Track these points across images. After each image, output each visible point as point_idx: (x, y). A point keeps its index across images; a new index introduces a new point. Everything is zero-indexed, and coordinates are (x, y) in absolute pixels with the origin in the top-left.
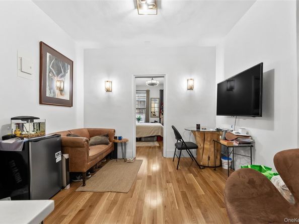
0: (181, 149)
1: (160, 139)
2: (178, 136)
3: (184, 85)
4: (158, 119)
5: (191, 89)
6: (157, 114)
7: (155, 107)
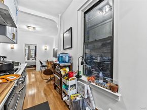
0: (42, 67)
1: (35, 66)
2: (41, 63)
3: (43, 48)
4: (34, 59)
5: (46, 49)
6: (33, 57)
7: (33, 55)
